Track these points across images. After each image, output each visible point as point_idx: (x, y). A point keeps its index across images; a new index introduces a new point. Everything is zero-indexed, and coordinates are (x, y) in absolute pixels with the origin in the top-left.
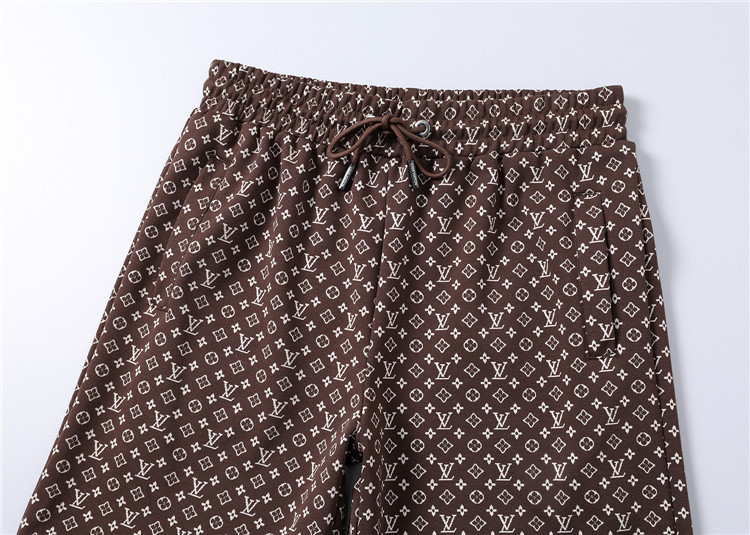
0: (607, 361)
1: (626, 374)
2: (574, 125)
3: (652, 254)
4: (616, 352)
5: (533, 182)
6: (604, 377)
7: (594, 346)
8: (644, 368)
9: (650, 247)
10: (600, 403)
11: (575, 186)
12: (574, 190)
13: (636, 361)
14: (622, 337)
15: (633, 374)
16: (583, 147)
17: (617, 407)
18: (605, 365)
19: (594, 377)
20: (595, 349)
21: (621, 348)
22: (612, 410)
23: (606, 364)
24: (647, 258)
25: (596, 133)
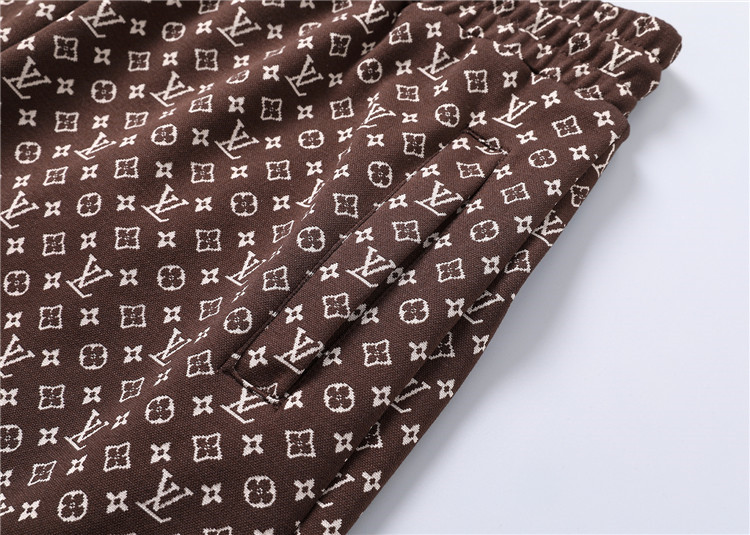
0: (253, 402)
1: (260, 450)
2: (557, 36)
3: (499, 298)
4: (283, 400)
5: (423, 71)
6: (218, 421)
7: (257, 357)
8: (303, 469)
9: (507, 284)
10: (167, 458)
11: (479, 119)
12: (472, 124)
13: (299, 443)
14: (316, 384)
15: (272, 461)
16: (544, 75)
17: (188, 492)
18: (242, 404)
19: (203, 405)
20: (253, 363)
21: (295, 401)
22: (175, 487)
23: (247, 404)
24: (487, 299)
25: (581, 70)
